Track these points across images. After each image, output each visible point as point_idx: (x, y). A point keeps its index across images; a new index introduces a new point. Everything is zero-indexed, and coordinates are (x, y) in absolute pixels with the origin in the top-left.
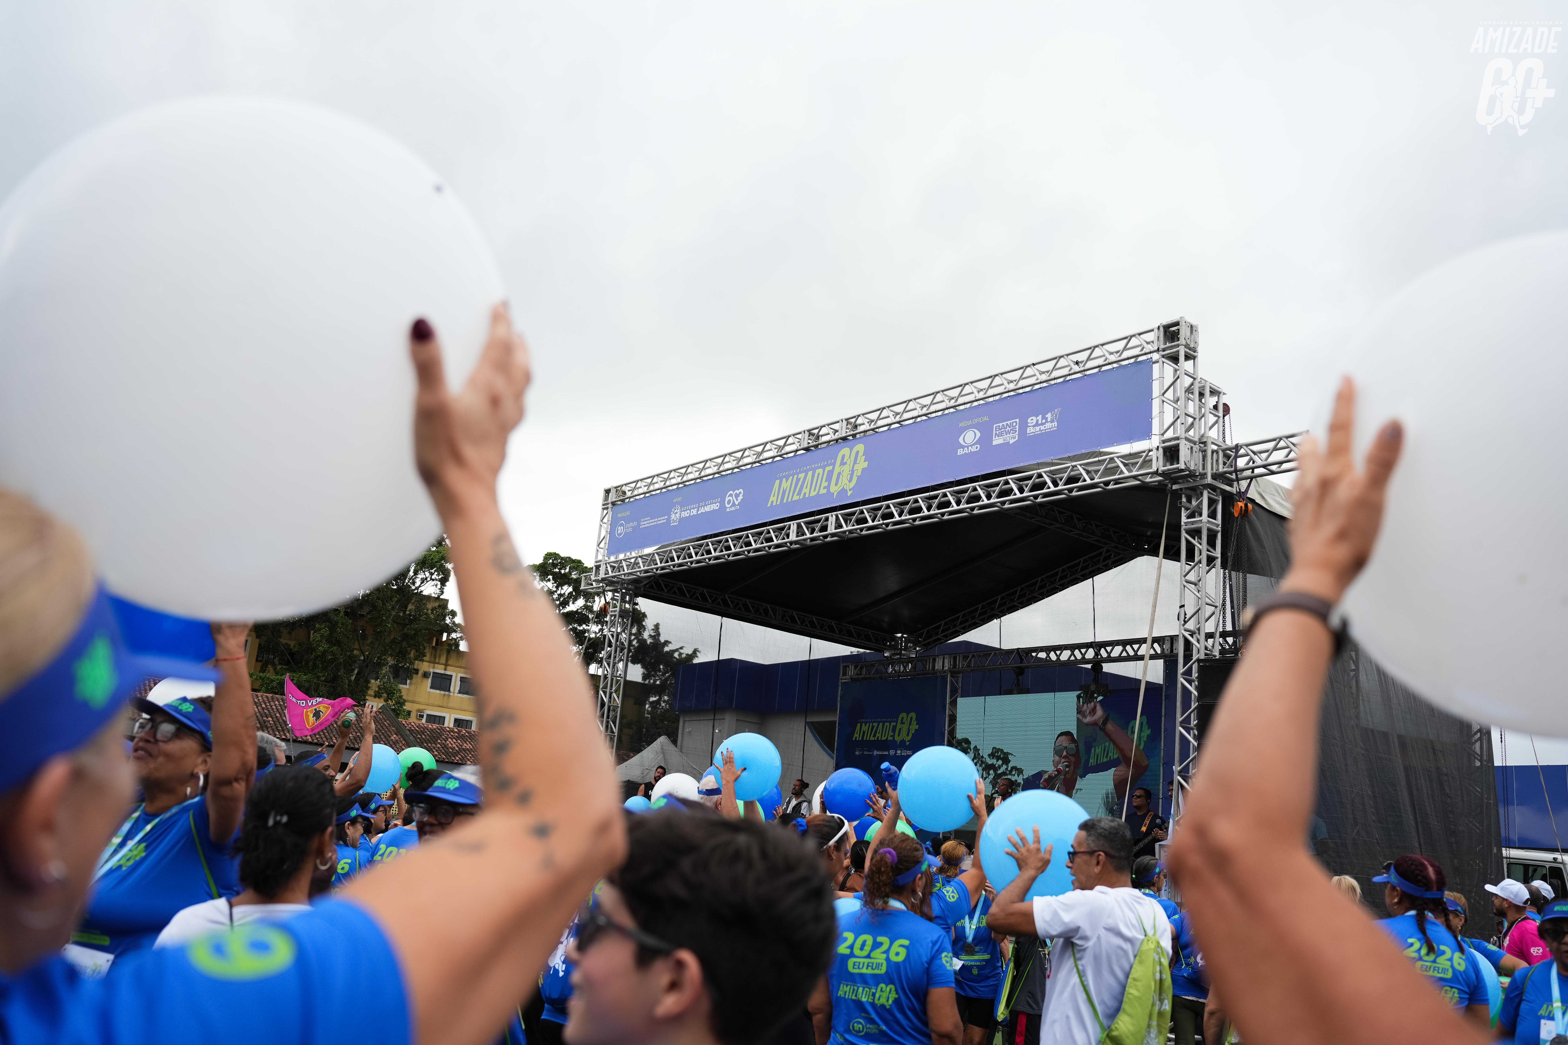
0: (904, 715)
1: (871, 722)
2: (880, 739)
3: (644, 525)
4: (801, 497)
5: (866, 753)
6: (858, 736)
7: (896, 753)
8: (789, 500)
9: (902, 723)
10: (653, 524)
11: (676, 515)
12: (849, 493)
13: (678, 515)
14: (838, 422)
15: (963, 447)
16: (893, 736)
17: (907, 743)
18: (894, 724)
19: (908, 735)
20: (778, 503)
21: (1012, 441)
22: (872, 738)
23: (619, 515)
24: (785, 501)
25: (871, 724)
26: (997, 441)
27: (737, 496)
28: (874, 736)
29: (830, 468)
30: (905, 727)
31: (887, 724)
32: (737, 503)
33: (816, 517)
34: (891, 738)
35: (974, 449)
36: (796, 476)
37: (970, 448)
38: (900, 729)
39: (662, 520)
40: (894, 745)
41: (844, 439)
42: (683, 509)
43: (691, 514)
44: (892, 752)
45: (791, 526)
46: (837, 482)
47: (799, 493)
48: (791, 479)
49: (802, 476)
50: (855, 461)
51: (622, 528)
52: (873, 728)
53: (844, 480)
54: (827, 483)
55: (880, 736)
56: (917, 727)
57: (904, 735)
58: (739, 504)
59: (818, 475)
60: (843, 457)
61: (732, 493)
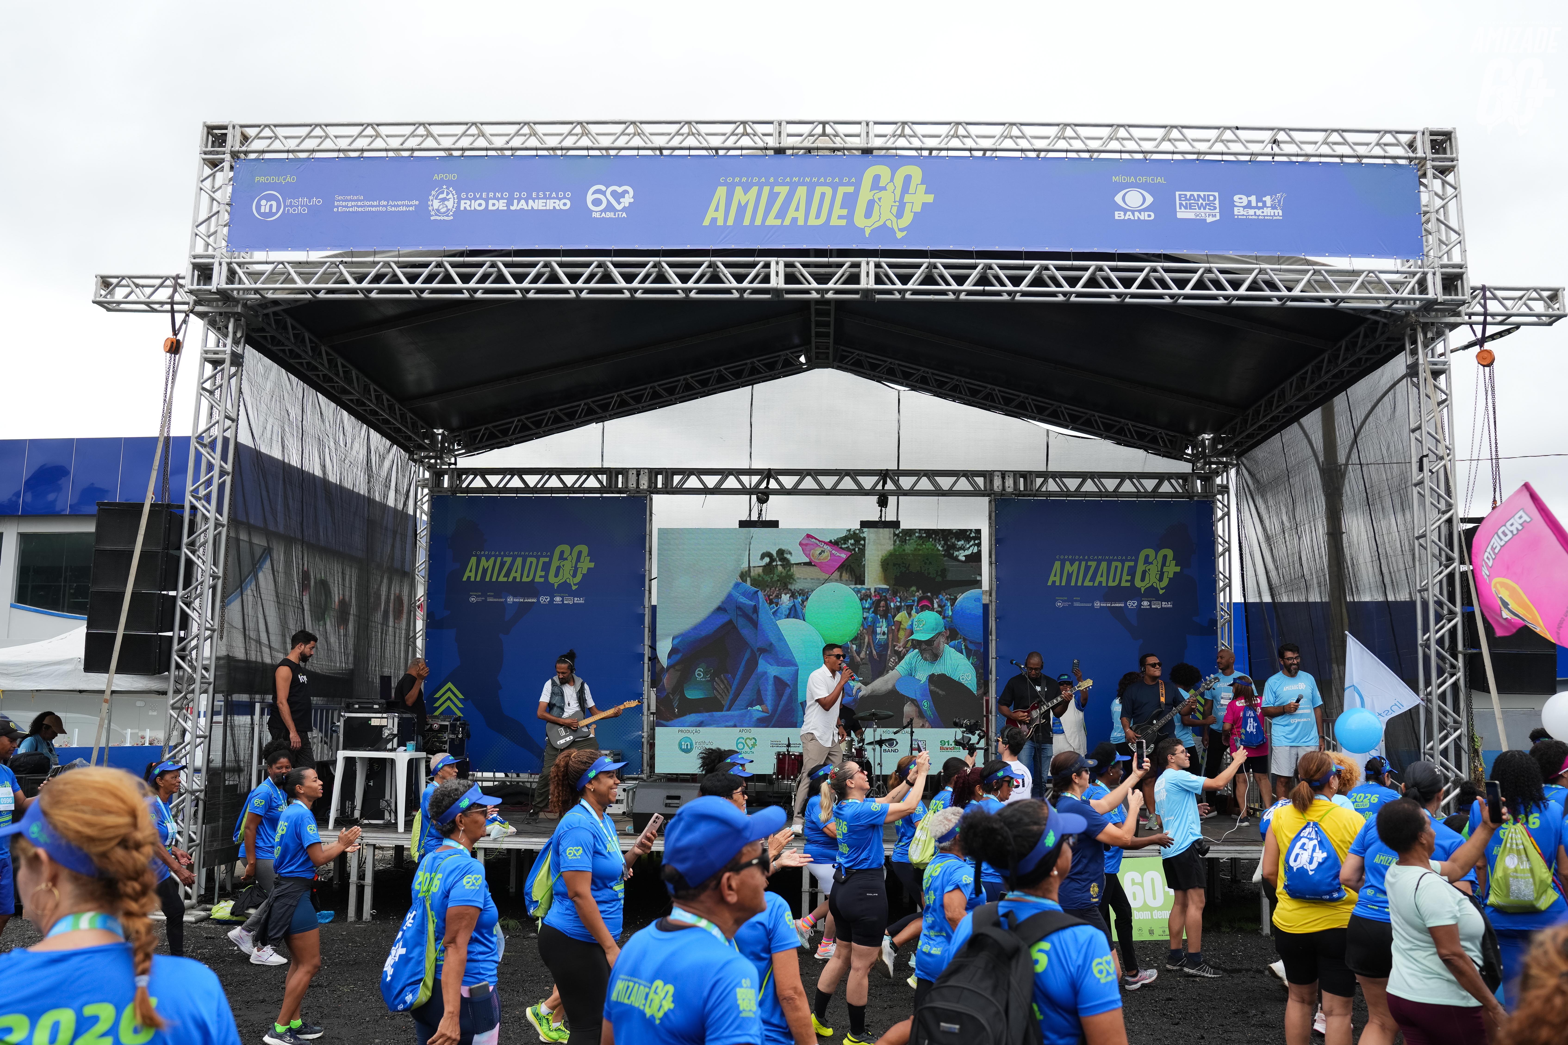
0: (566, 548)
1: (500, 555)
2: (518, 580)
3: (347, 207)
4: (787, 222)
5: (490, 599)
6: (472, 575)
7: (552, 600)
8: (758, 222)
9: (562, 557)
10: (374, 209)
11: (443, 204)
12: (900, 235)
13: (450, 204)
15: (1125, 211)
16: (546, 577)
17: (574, 588)
18: (547, 559)
19: (574, 576)
20: (730, 222)
21: (1210, 219)
22: (502, 579)
23: (262, 179)
24: (746, 222)
25: (499, 559)
26: (1182, 214)
27: (617, 196)
28: (507, 575)
29: (851, 189)
30: (568, 566)
31: (534, 560)
32: (619, 207)
33: (831, 260)
34: (542, 580)
35: (1144, 216)
36: (766, 190)
37: (1137, 214)
38: (558, 568)
39: (407, 206)
40: (547, 588)
41: (867, 151)
42: (463, 195)
43: (491, 208)
44: (544, 599)
45: (773, 265)
46: (868, 214)
47: (781, 214)
48: (755, 189)
49: (783, 190)
50: (905, 189)
51: (274, 203)
52: (503, 564)
53: (885, 213)
54: (844, 212)
55: (518, 575)
56: (592, 565)
57: (566, 575)
58: (624, 209)
59: (823, 195)
60: (877, 178)
61: (603, 188)
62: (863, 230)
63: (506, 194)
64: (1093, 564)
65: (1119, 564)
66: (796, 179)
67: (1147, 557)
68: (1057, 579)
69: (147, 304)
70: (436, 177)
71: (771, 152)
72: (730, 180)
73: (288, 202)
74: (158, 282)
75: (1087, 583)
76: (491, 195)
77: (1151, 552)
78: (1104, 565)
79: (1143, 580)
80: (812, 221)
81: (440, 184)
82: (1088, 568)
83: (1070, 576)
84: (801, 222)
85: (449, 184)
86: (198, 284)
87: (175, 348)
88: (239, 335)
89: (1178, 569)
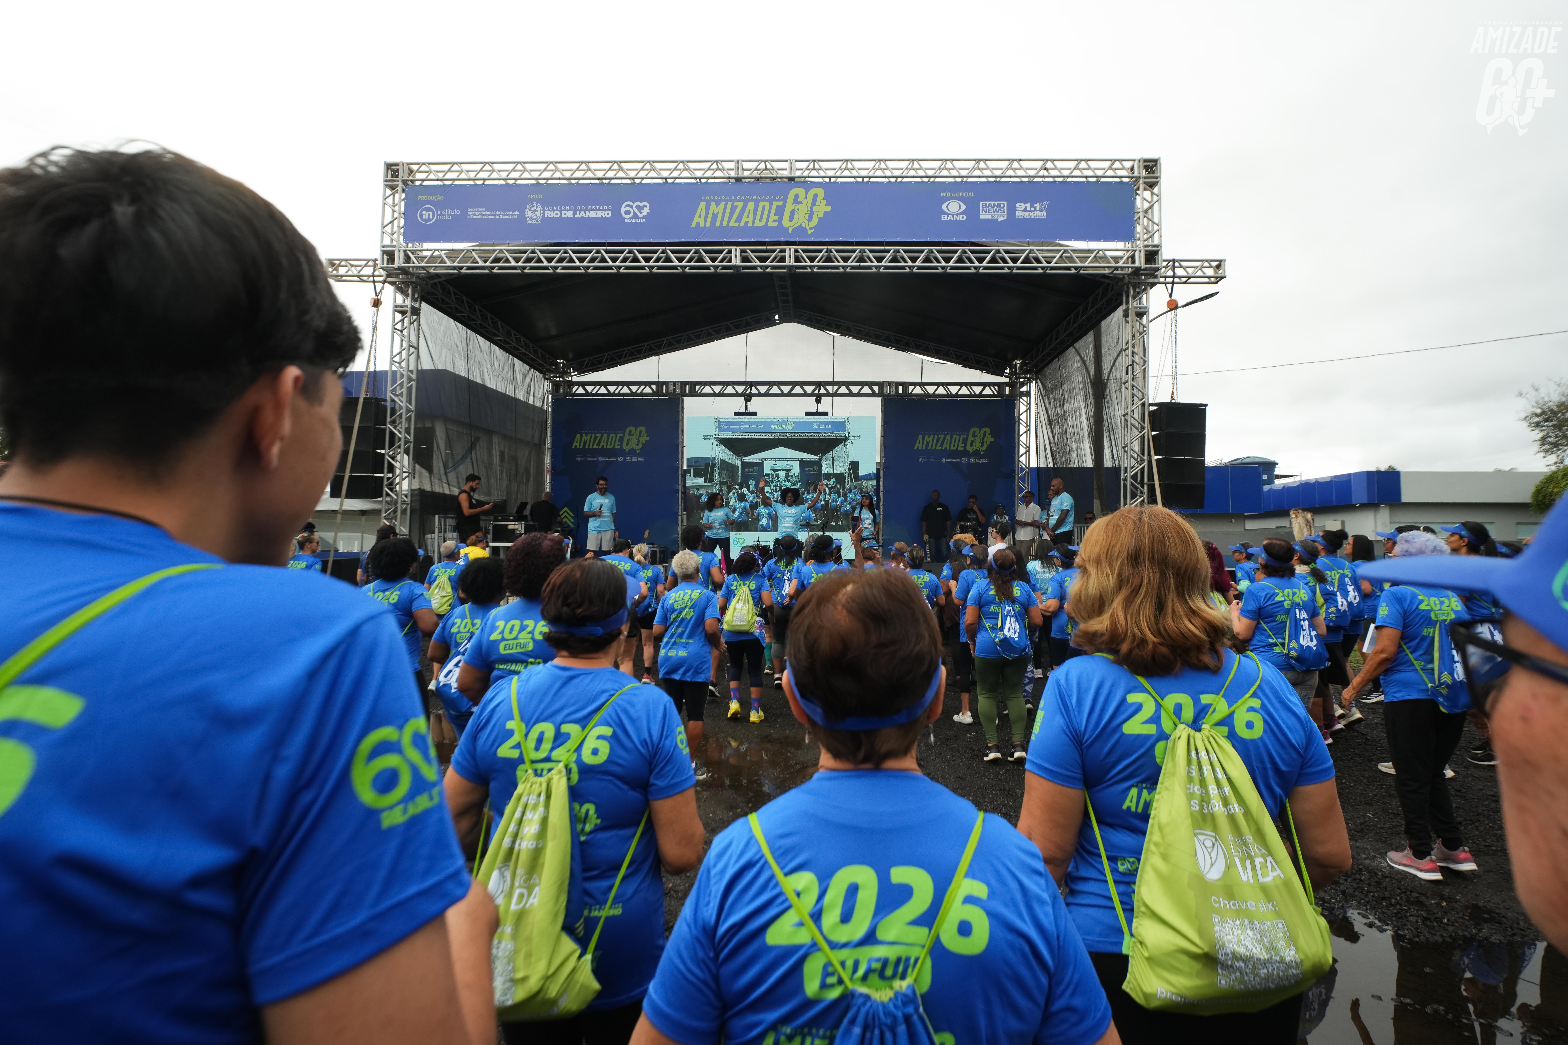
2: (605, 447)
3: (475, 215)
4: (742, 224)
5: (588, 459)
6: (578, 445)
7: (625, 459)
8: (725, 224)
9: (630, 434)
10: (492, 217)
11: (534, 214)
12: (810, 232)
13: (538, 214)
14: (786, 161)
15: (948, 215)
16: (621, 446)
17: (638, 452)
18: (622, 435)
19: (638, 445)
20: (708, 225)
21: (1000, 219)
22: (595, 447)
23: (423, 198)
24: (718, 225)
25: (593, 435)
26: (983, 216)
27: (640, 209)
28: (598, 444)
29: (781, 203)
30: (634, 439)
31: (614, 436)
32: (641, 216)
33: (768, 247)
34: (619, 447)
35: (959, 218)
36: (730, 204)
37: (955, 216)
38: (628, 440)
39: (512, 215)
40: (622, 452)
41: (791, 179)
42: (546, 208)
43: (563, 216)
44: (620, 459)
45: (733, 251)
46: (791, 219)
47: (739, 220)
48: (723, 204)
49: (740, 204)
50: (814, 203)
51: (431, 213)
52: (596, 438)
53: (801, 219)
54: (777, 218)
55: (605, 445)
56: (648, 438)
57: (633, 445)
58: (644, 217)
59: (764, 207)
60: (797, 196)
61: (631, 203)
62: (788, 229)
63: (572, 208)
64: (942, 437)
65: (957, 437)
66: (747, 197)
67: (974, 432)
68: (920, 446)
69: (358, 276)
70: (529, 197)
71: (733, 180)
72: (708, 198)
73: (439, 212)
74: (364, 263)
75: (938, 448)
76: (563, 208)
77: (976, 429)
78: (948, 437)
79: (971, 446)
80: (757, 224)
81: (532, 201)
82: (938, 439)
83: (928, 444)
84: (750, 224)
85: (538, 201)
86: (388, 263)
87: (377, 303)
88: (416, 296)
89: (993, 440)
